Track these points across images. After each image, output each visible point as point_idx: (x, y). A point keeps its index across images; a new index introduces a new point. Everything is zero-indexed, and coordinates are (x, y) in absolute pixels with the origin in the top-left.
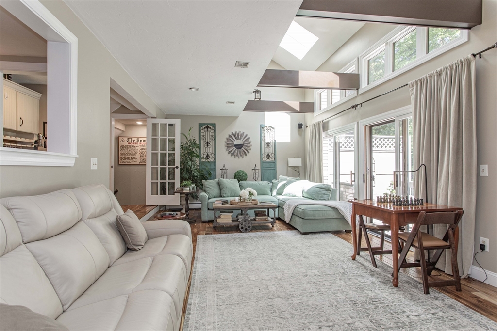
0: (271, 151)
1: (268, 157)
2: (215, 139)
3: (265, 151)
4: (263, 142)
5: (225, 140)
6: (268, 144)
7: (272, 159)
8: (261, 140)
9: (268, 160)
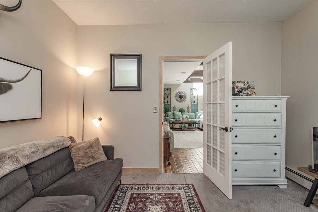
0: (196, 99)
1: (194, 102)
2: (171, 94)
3: (193, 99)
4: (192, 96)
5: (175, 95)
6: (194, 97)
7: (196, 103)
8: (191, 95)
9: (194, 104)
